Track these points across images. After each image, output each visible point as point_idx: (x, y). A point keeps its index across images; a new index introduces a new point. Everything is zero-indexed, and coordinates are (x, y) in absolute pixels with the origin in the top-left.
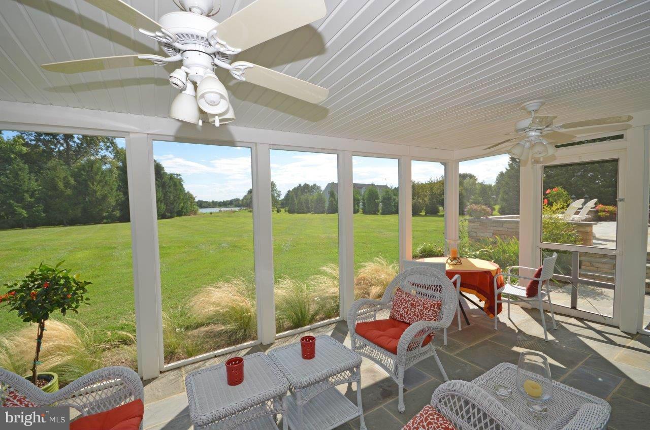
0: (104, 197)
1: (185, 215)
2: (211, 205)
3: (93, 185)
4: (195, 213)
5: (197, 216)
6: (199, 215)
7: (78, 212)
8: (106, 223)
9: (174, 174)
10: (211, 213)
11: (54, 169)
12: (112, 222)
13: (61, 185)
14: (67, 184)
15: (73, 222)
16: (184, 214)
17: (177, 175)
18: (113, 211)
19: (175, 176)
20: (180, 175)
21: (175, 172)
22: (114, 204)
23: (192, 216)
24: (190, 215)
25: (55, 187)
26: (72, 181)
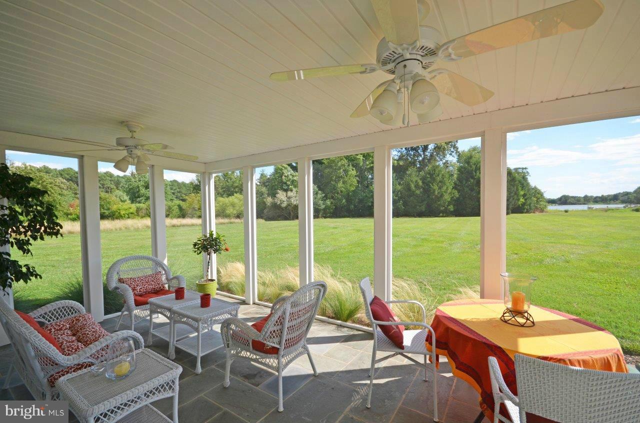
0: (442, 196)
1: (528, 212)
2: (582, 200)
3: (433, 185)
4: (542, 211)
5: (544, 214)
6: (547, 212)
7: (423, 208)
8: (442, 217)
9: (520, 168)
10: (566, 211)
11: (410, 175)
12: (447, 216)
13: (413, 186)
14: (417, 186)
15: (421, 215)
16: (526, 210)
17: (523, 169)
18: (448, 206)
19: (520, 171)
20: (526, 168)
21: (521, 167)
22: (449, 200)
23: (537, 214)
24: (534, 213)
25: (409, 189)
26: (420, 183)
